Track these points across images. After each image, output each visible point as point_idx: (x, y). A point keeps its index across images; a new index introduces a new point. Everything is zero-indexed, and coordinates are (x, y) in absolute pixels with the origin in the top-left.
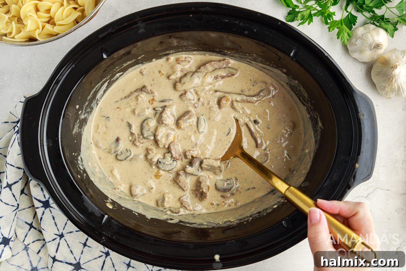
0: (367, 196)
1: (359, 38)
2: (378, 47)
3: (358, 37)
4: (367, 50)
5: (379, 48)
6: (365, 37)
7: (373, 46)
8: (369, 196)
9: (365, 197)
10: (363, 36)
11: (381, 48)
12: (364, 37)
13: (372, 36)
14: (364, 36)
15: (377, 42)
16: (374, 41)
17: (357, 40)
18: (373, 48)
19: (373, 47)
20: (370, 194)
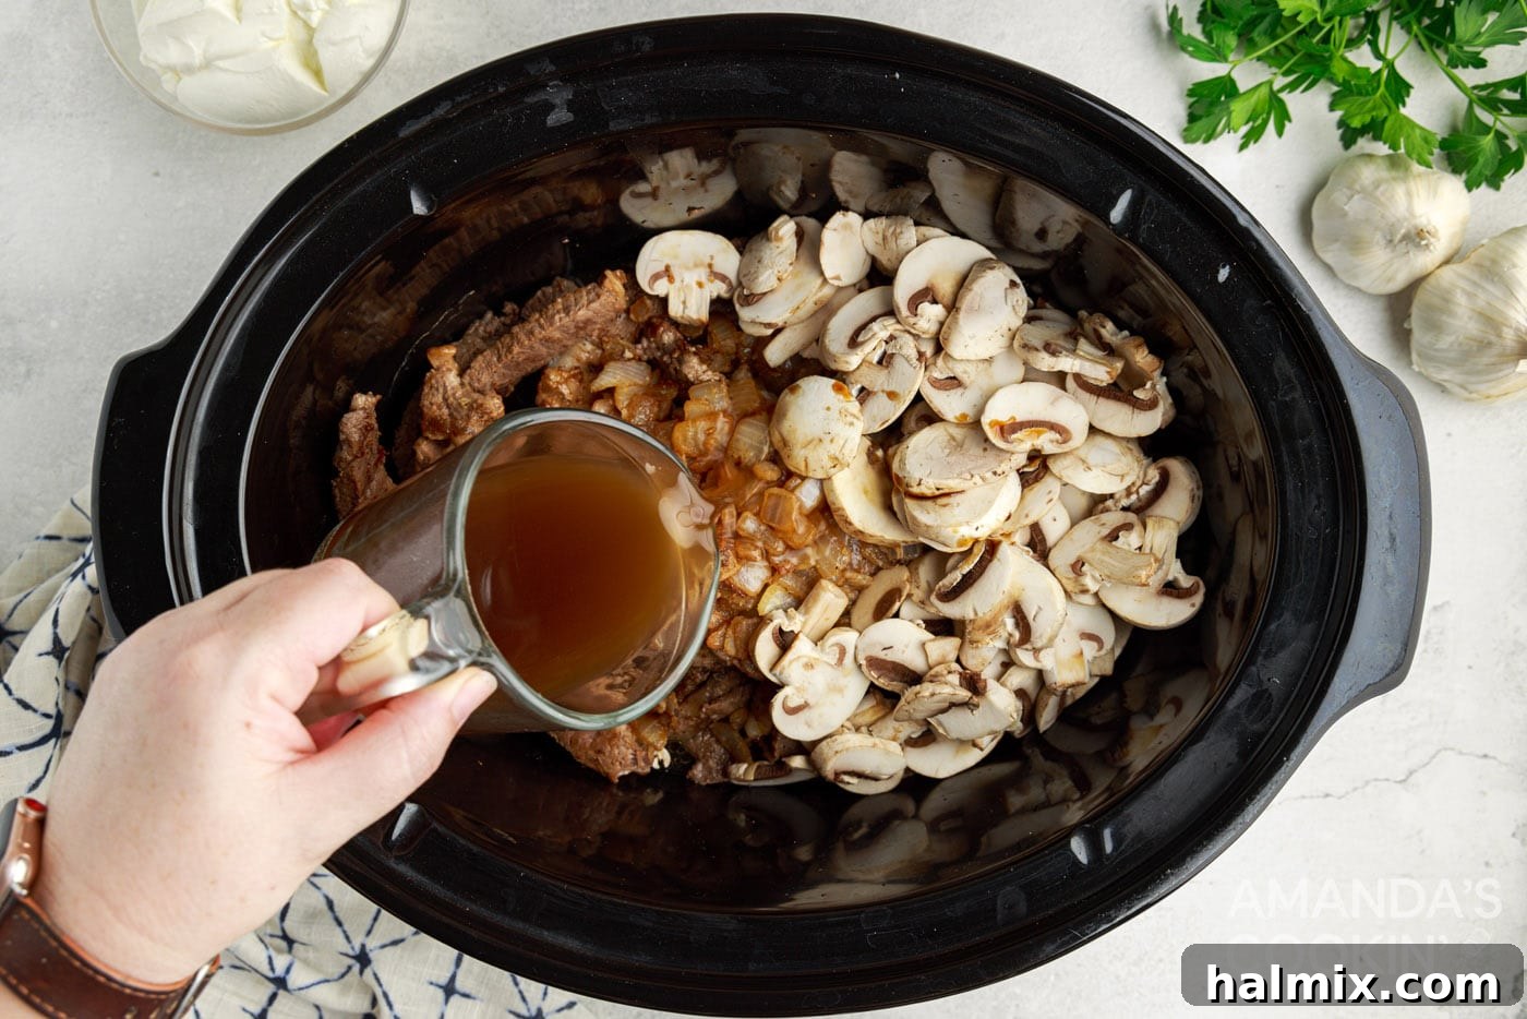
0: (1408, 777)
1: (1363, 191)
2: (1418, 240)
3: (1357, 187)
4: (1378, 243)
5: (1423, 243)
6: (1383, 194)
7: (1403, 231)
8: (1414, 776)
9: (1400, 782)
10: (1377, 187)
11: (1426, 245)
12: (1378, 193)
13: (1409, 194)
14: (1381, 188)
15: (1422, 222)
16: (1413, 215)
17: (1352, 196)
18: (1401, 241)
19: (1399, 237)
20: (1415, 771)
